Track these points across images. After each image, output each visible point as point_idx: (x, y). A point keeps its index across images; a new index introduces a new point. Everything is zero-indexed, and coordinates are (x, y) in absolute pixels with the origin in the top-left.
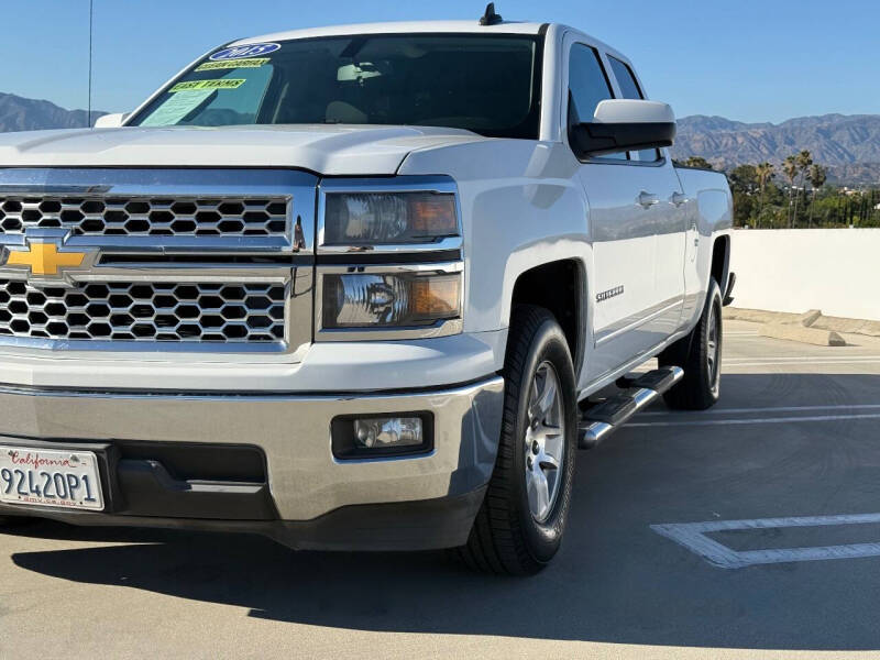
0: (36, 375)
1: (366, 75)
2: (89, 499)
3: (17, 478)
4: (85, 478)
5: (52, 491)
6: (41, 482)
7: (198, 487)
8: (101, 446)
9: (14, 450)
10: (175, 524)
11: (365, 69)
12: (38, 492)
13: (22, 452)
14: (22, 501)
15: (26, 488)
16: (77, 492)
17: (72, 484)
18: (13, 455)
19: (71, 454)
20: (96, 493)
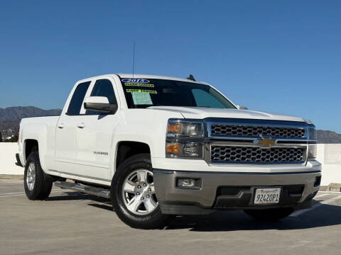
2: (276, 200)
3: (261, 197)
4: (277, 195)
5: (269, 199)
6: (266, 197)
7: (292, 195)
8: (282, 187)
9: (263, 189)
14: (262, 203)
15: (263, 199)
17: (274, 197)
20: (278, 198)
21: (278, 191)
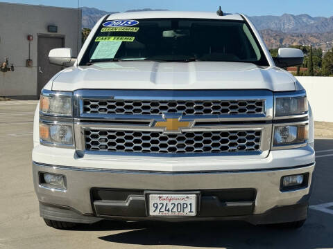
0: (174, 167)
1: (178, 35)
2: (191, 212)
3: (160, 206)
4: (190, 204)
5: (175, 209)
6: (170, 207)
7: (229, 204)
8: (198, 192)
9: (161, 195)
10: (212, 219)
11: (177, 33)
12: (168, 211)
13: (165, 196)
14: (161, 214)
15: (163, 209)
16: (186, 210)
17: (184, 206)
18: (160, 197)
19: (186, 196)
20: (194, 209)
21: (192, 199)
